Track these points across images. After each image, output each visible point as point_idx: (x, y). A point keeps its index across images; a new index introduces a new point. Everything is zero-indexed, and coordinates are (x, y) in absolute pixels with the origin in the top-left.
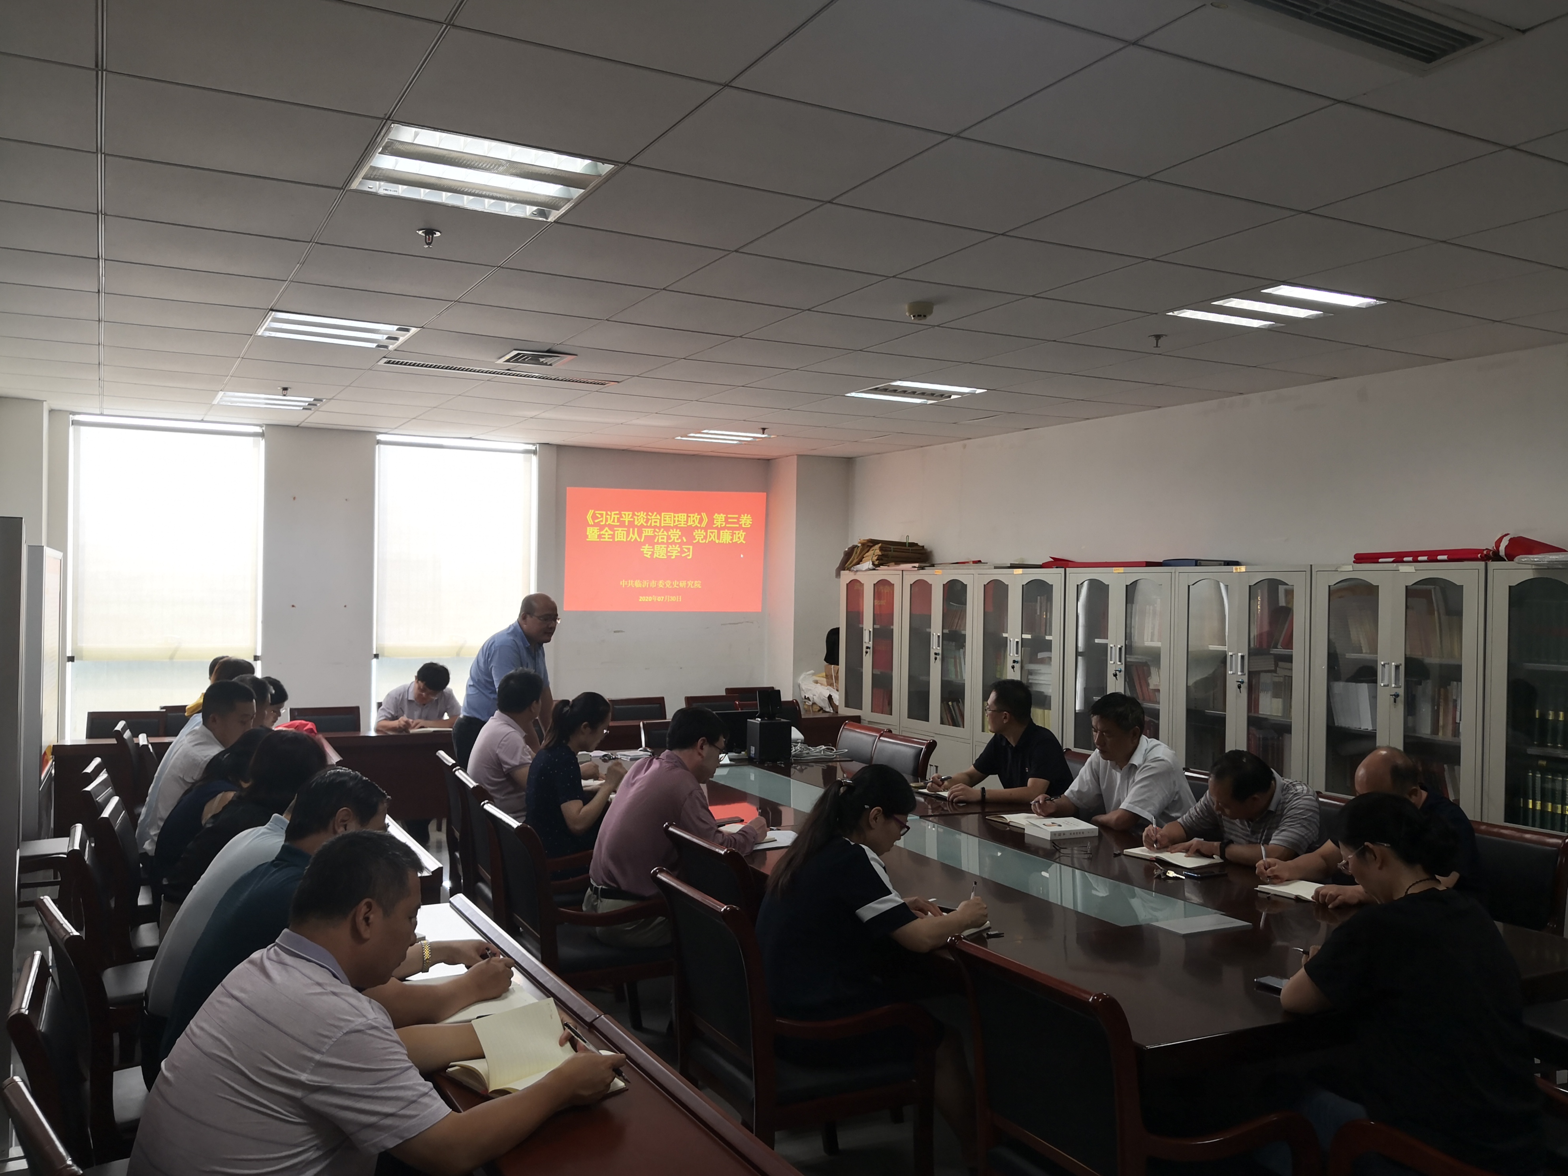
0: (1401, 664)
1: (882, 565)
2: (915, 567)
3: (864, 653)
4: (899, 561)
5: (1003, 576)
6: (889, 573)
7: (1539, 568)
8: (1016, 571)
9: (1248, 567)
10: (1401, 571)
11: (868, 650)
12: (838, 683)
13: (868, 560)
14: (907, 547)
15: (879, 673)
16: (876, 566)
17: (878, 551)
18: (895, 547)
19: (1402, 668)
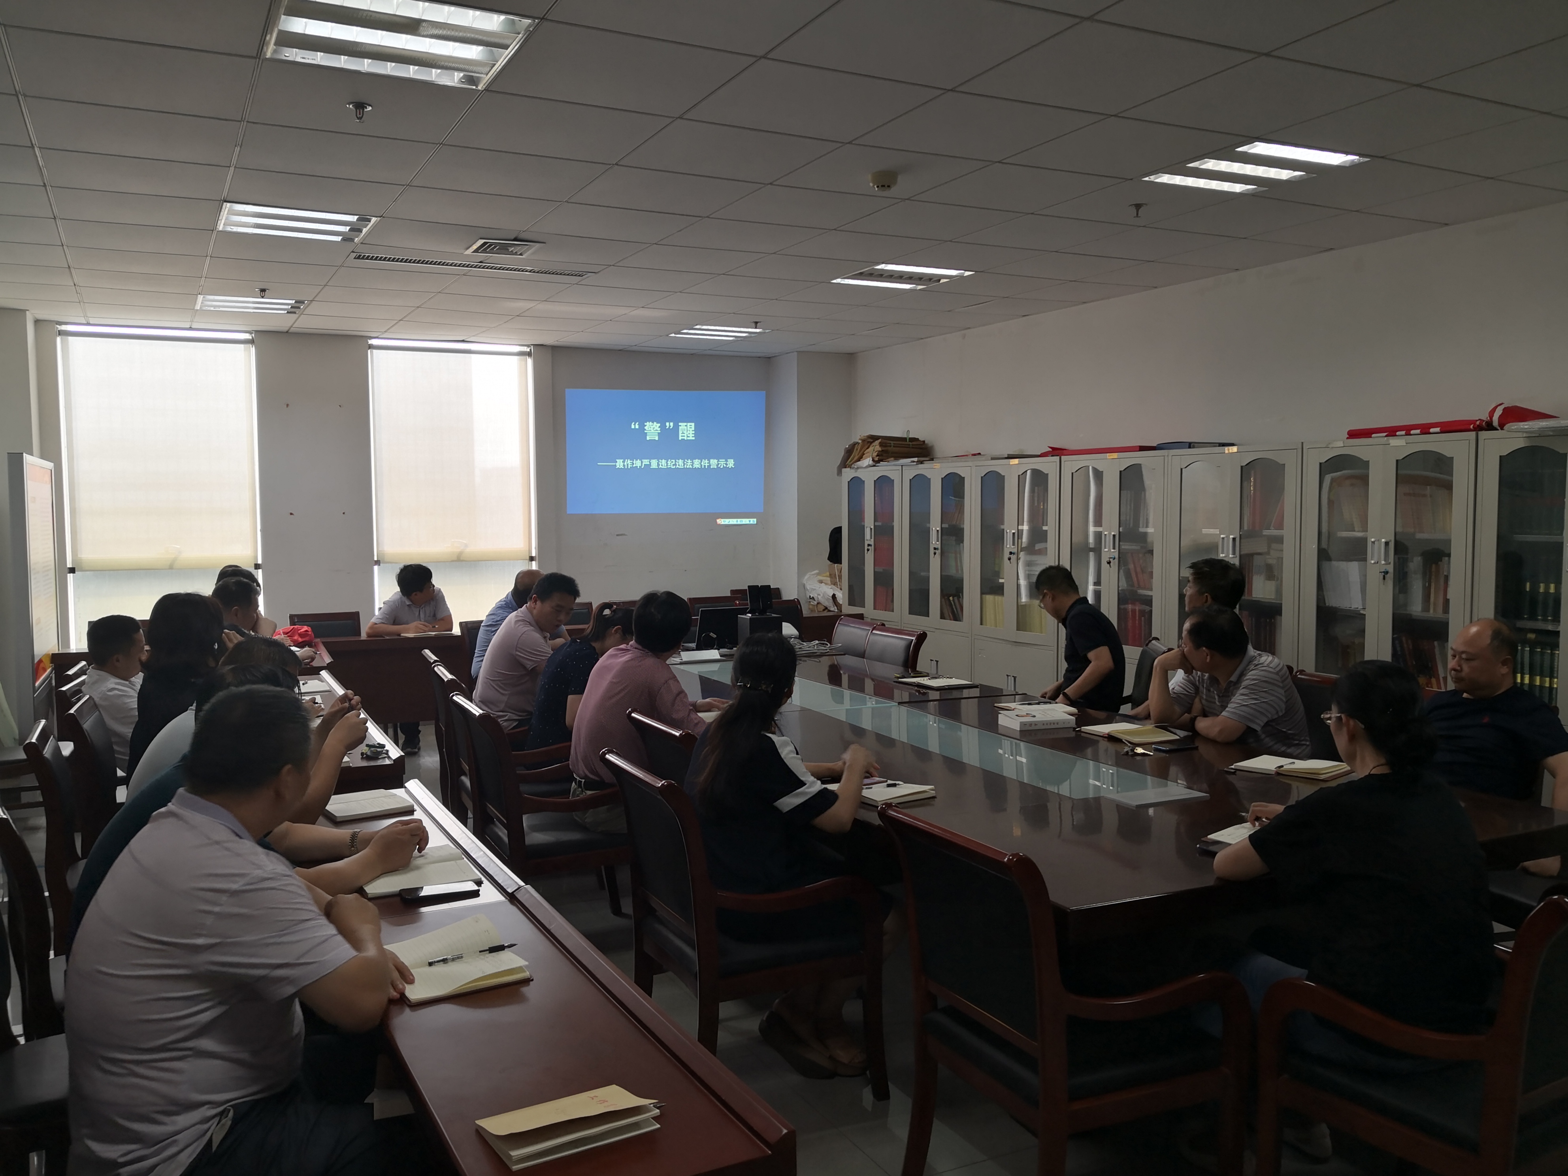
0: (1391, 541)
1: (882, 461)
2: (914, 462)
3: (866, 551)
4: (898, 456)
5: (998, 466)
6: (889, 469)
7: (1531, 435)
8: (1012, 462)
9: (1240, 447)
10: (1391, 445)
11: (870, 547)
12: (841, 582)
13: (869, 457)
14: (908, 443)
15: (881, 570)
16: (876, 462)
17: (878, 447)
18: (895, 442)
19: (1392, 545)
